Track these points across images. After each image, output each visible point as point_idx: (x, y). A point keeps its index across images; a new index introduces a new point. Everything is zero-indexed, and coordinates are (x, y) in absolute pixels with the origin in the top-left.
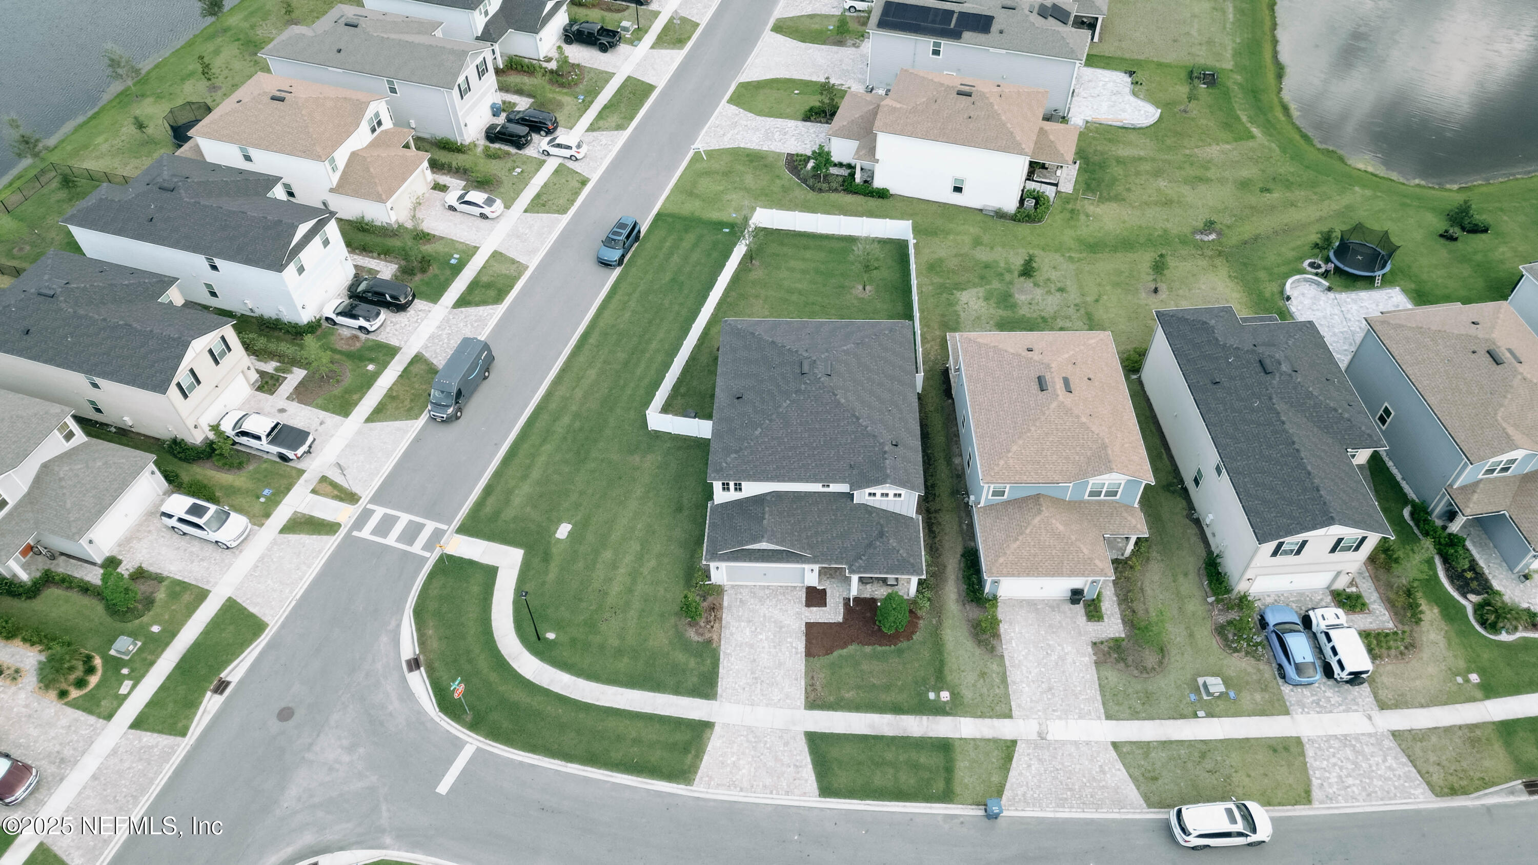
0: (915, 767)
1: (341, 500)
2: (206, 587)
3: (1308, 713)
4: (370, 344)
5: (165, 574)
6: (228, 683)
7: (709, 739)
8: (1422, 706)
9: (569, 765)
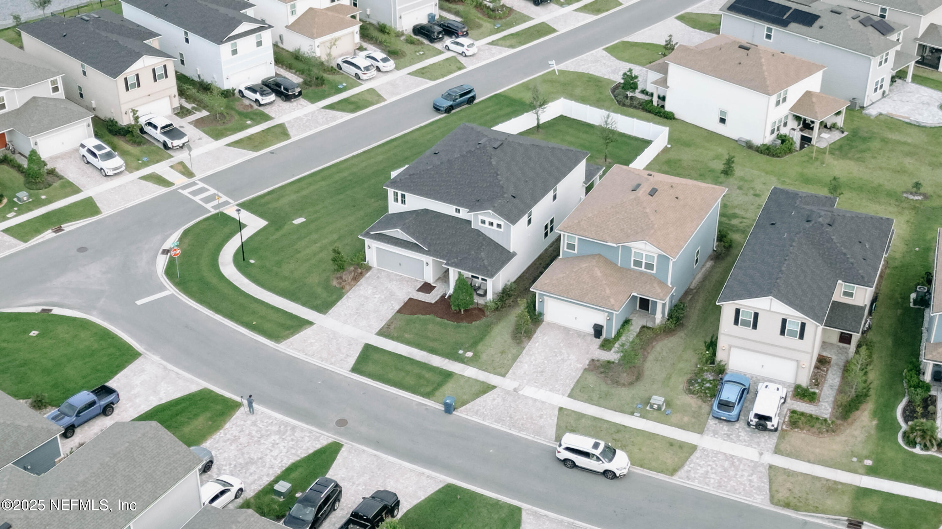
0: (420, 377)
1: (183, 174)
2: (82, 189)
3: (717, 438)
4: (258, 111)
5: (66, 177)
6: (63, 230)
7: (306, 329)
8: (809, 462)
9: (217, 315)
